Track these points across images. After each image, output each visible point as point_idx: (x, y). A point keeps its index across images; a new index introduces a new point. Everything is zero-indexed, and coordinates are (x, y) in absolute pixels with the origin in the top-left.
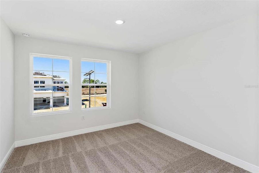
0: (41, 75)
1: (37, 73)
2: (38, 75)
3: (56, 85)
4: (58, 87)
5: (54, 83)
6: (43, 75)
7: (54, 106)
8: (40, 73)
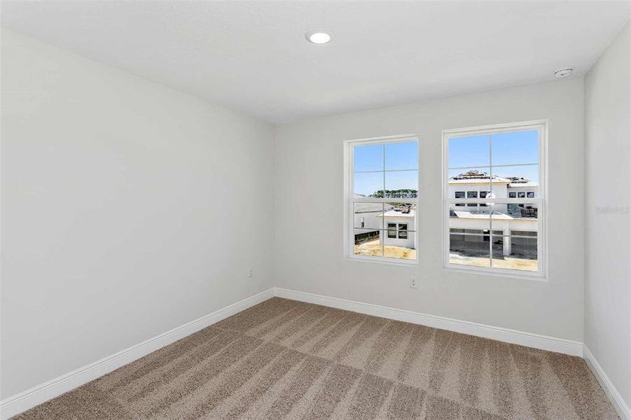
0: (482, 178)
1: (473, 174)
2: (475, 178)
3: (517, 201)
4: (522, 205)
5: (512, 196)
6: (485, 178)
7: (513, 254)
8: (480, 173)
